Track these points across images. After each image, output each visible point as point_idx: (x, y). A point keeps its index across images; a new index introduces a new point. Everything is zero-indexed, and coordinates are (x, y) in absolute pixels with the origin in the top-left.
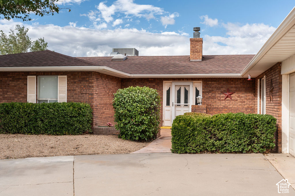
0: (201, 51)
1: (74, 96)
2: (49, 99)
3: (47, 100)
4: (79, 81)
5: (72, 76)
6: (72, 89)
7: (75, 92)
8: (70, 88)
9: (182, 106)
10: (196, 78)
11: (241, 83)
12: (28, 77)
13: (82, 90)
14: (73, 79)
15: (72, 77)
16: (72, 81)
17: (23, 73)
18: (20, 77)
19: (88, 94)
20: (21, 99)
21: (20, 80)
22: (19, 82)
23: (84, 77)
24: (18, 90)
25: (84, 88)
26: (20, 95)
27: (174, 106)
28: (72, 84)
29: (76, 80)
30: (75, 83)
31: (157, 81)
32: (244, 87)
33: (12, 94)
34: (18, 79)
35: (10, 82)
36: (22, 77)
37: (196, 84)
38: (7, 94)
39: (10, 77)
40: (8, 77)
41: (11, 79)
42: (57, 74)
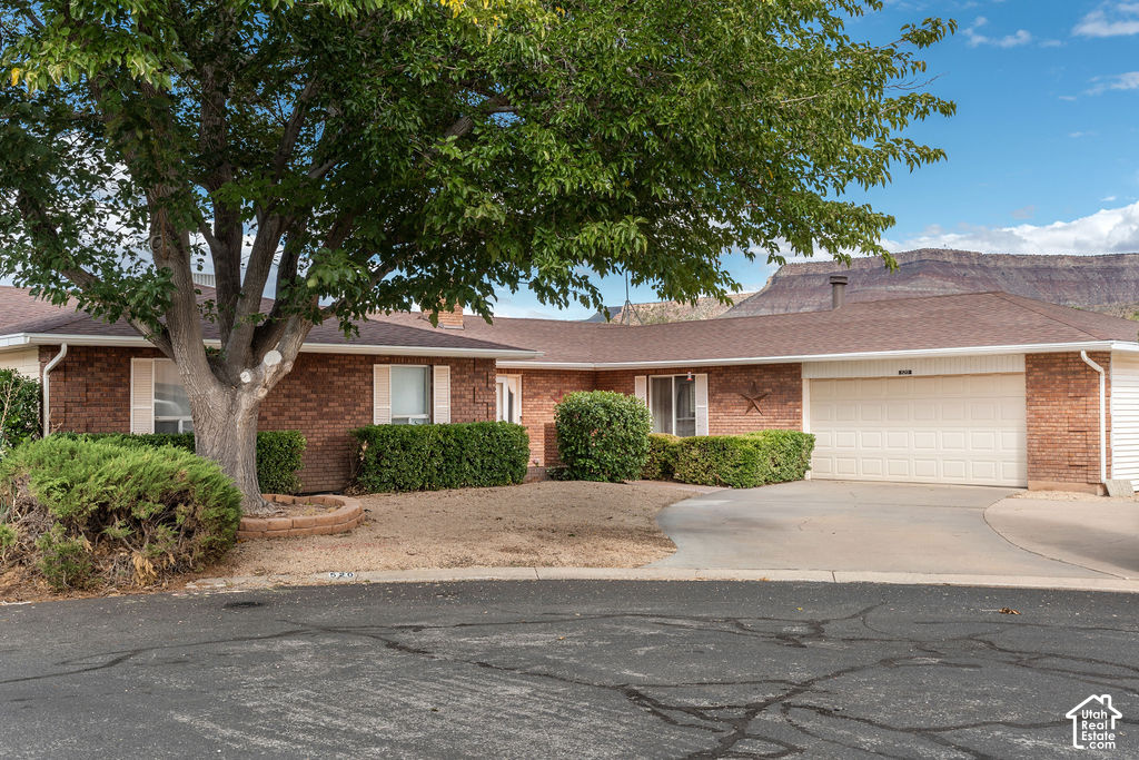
1: (462, 409)
2: (411, 417)
3: (407, 419)
4: (470, 377)
6: (459, 393)
7: (463, 400)
8: (453, 392)
12: (375, 366)
13: (477, 397)
14: (460, 373)
15: (458, 369)
16: (458, 377)
17: (364, 358)
18: (357, 367)
19: (485, 405)
20: (360, 417)
21: (357, 375)
22: (353, 379)
23: (479, 369)
24: (352, 397)
25: (480, 393)
26: (357, 408)
28: (458, 385)
29: (465, 376)
30: (463, 381)
33: (340, 406)
34: (353, 371)
35: (335, 378)
36: (362, 367)
37: (510, 380)
38: (327, 406)
39: (334, 366)
40: (329, 366)
41: (336, 370)
42: (431, 361)
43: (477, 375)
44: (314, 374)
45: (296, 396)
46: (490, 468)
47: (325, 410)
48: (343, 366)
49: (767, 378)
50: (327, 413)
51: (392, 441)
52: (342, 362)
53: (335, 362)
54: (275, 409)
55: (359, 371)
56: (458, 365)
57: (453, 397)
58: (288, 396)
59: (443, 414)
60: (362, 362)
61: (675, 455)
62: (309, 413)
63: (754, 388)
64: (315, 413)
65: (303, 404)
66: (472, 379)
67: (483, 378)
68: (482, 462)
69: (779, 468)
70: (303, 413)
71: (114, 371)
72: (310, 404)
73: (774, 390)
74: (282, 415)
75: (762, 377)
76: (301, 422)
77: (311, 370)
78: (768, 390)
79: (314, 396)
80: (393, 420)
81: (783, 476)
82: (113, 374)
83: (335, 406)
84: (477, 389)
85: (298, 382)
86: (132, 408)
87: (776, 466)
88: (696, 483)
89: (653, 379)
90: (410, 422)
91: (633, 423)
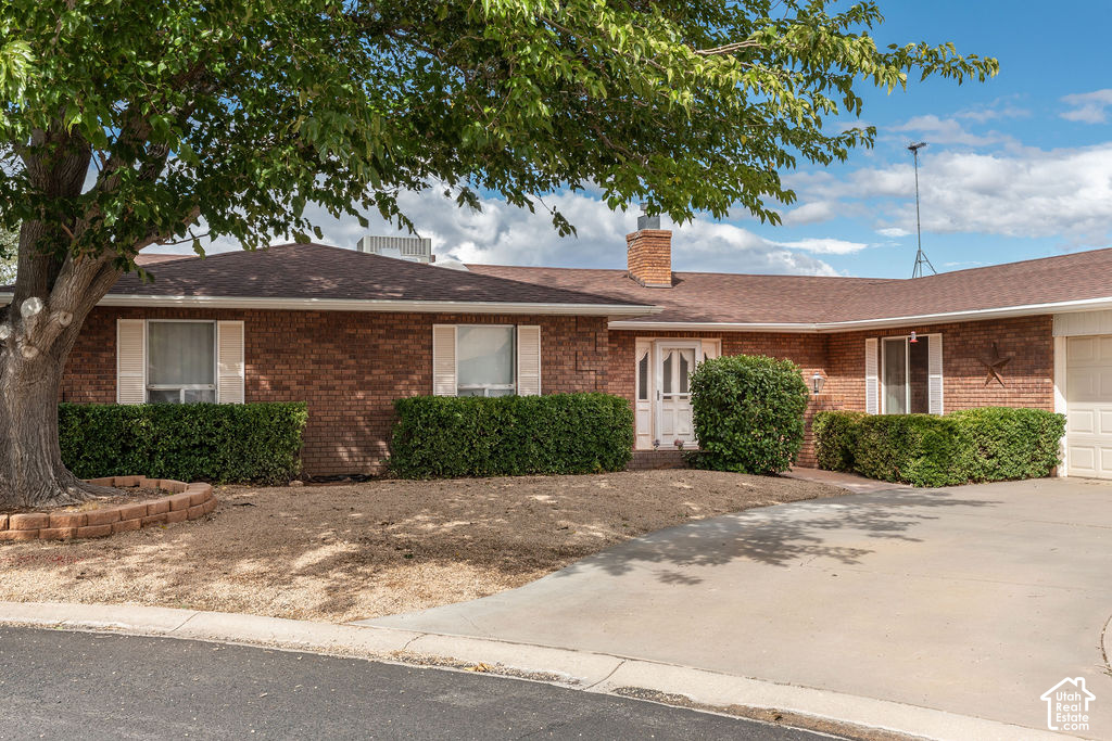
0: (667, 262)
1: (559, 377)
2: (487, 386)
3: (484, 390)
4: (570, 339)
5: (553, 327)
6: (554, 358)
7: (560, 367)
8: (547, 358)
9: (676, 399)
10: (710, 332)
11: (801, 344)
13: (580, 363)
14: (556, 335)
15: (552, 329)
16: (553, 339)
17: (420, 317)
18: (410, 327)
19: (592, 373)
21: (411, 336)
22: (405, 341)
23: (584, 329)
24: (404, 363)
25: (585, 358)
26: (410, 377)
27: (661, 399)
28: (552, 348)
29: (562, 338)
30: (561, 343)
31: (622, 338)
32: (807, 354)
33: (388, 373)
34: (406, 333)
35: (381, 341)
36: (417, 327)
37: (705, 345)
38: (370, 373)
39: (380, 327)
40: (373, 327)
41: (381, 332)
42: (515, 320)
43: (582, 336)
44: (352, 337)
45: (328, 362)
46: (571, 452)
47: (367, 378)
48: (392, 326)
49: (1010, 338)
50: (369, 383)
51: (424, 416)
52: (390, 322)
53: (381, 322)
54: (299, 378)
55: (413, 332)
56: (553, 324)
57: (544, 363)
58: (316, 362)
59: (530, 384)
60: (417, 322)
61: (854, 439)
62: (346, 382)
63: (996, 352)
64: (353, 382)
65: (338, 372)
66: (573, 341)
67: (589, 340)
68: (557, 443)
69: (995, 461)
70: (338, 382)
71: (98, 334)
72: (348, 372)
73: (1018, 354)
74: (308, 383)
75: (1004, 336)
76: (335, 393)
77: (348, 331)
78: (1011, 354)
79: (352, 362)
80: (460, 391)
81: (1004, 470)
82: (95, 338)
83: (379, 374)
84: (580, 354)
85: (331, 346)
86: (118, 375)
87: (990, 457)
88: (875, 478)
89: (887, 342)
90: (487, 395)
91: (774, 397)
